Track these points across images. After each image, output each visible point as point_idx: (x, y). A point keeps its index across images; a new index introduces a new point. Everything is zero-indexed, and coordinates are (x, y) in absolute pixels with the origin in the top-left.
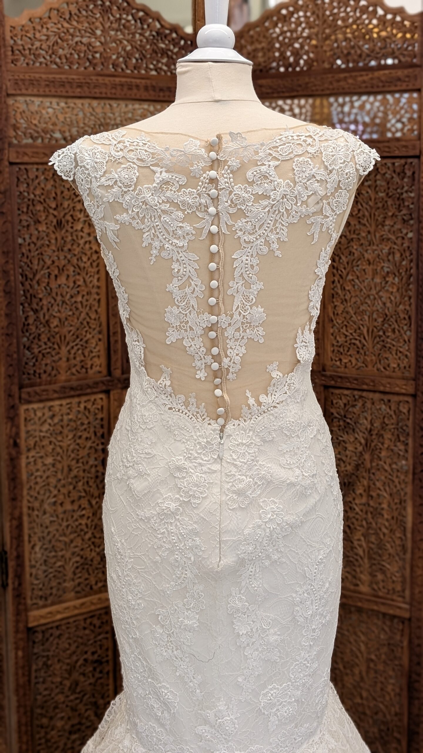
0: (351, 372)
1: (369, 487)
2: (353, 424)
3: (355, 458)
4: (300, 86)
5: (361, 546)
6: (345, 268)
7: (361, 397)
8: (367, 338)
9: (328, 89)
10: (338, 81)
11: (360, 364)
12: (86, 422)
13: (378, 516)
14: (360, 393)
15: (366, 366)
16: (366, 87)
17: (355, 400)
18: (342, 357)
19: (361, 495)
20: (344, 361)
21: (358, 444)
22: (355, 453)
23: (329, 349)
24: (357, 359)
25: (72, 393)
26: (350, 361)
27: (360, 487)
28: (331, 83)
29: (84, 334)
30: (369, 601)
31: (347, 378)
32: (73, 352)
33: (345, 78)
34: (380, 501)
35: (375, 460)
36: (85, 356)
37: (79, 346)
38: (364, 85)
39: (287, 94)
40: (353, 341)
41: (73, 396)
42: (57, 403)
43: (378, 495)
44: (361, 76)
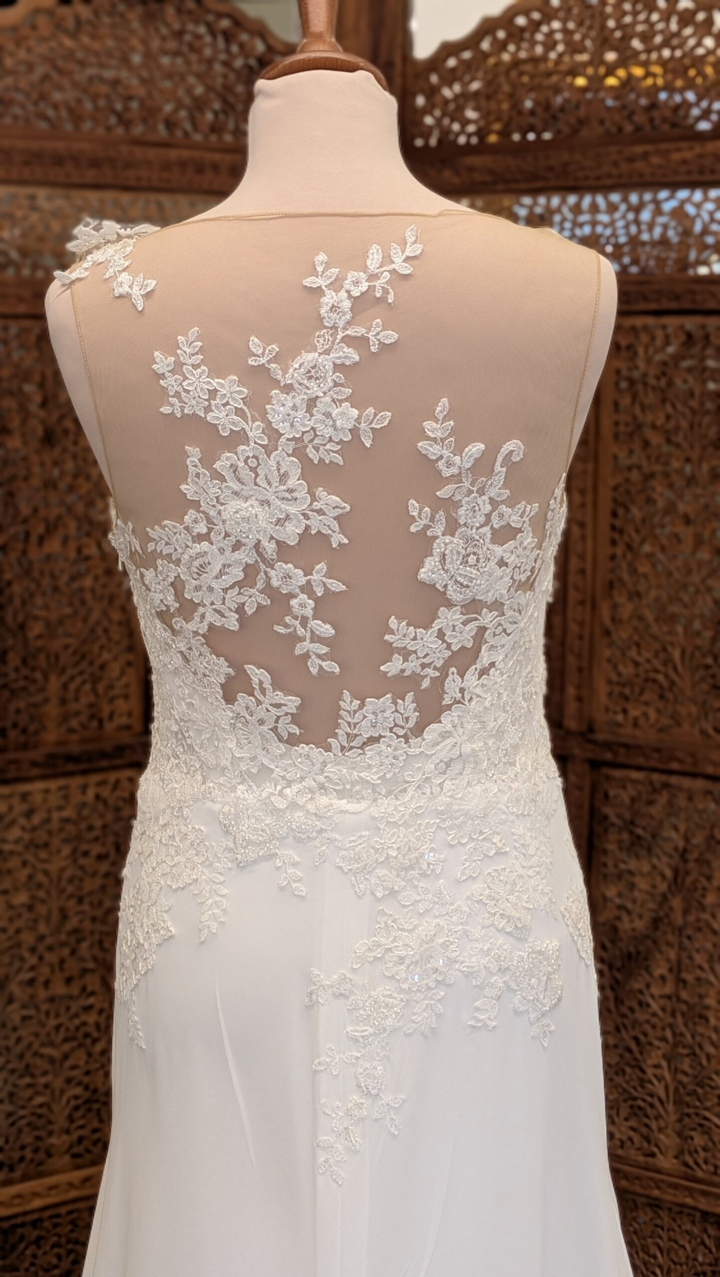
0: (647, 736)
1: (679, 962)
2: (649, 837)
3: (652, 906)
4: (551, 169)
5: (660, 1079)
6: (637, 531)
7: (666, 785)
8: (680, 668)
9: (609, 176)
10: (631, 160)
11: (665, 721)
12: (98, 823)
13: (697, 1020)
14: (664, 778)
15: (678, 724)
16: (689, 173)
17: (654, 790)
18: (629, 706)
19: (663, 978)
20: (634, 712)
21: (658, 879)
22: (652, 895)
23: (602, 689)
24: (659, 711)
25: (71, 767)
26: (645, 715)
27: (662, 963)
28: (616, 164)
29: (96, 650)
30: (676, 1187)
31: (638, 747)
32: (73, 686)
33: (645, 155)
34: (703, 991)
35: (694, 911)
36: (97, 695)
37: (86, 676)
38: (684, 168)
39: (523, 186)
40: (653, 675)
41: (71, 774)
42: (39, 785)
43: (698, 979)
44: (679, 150)
